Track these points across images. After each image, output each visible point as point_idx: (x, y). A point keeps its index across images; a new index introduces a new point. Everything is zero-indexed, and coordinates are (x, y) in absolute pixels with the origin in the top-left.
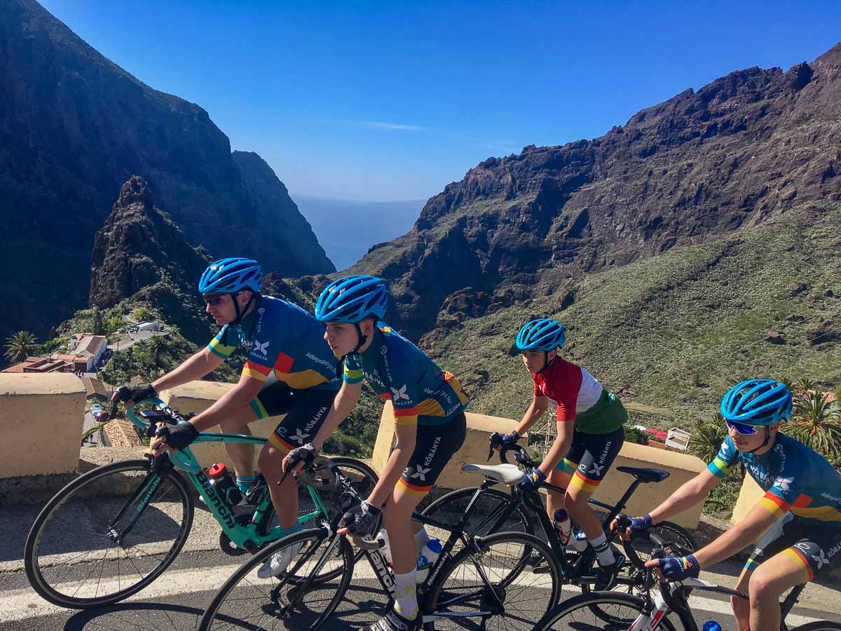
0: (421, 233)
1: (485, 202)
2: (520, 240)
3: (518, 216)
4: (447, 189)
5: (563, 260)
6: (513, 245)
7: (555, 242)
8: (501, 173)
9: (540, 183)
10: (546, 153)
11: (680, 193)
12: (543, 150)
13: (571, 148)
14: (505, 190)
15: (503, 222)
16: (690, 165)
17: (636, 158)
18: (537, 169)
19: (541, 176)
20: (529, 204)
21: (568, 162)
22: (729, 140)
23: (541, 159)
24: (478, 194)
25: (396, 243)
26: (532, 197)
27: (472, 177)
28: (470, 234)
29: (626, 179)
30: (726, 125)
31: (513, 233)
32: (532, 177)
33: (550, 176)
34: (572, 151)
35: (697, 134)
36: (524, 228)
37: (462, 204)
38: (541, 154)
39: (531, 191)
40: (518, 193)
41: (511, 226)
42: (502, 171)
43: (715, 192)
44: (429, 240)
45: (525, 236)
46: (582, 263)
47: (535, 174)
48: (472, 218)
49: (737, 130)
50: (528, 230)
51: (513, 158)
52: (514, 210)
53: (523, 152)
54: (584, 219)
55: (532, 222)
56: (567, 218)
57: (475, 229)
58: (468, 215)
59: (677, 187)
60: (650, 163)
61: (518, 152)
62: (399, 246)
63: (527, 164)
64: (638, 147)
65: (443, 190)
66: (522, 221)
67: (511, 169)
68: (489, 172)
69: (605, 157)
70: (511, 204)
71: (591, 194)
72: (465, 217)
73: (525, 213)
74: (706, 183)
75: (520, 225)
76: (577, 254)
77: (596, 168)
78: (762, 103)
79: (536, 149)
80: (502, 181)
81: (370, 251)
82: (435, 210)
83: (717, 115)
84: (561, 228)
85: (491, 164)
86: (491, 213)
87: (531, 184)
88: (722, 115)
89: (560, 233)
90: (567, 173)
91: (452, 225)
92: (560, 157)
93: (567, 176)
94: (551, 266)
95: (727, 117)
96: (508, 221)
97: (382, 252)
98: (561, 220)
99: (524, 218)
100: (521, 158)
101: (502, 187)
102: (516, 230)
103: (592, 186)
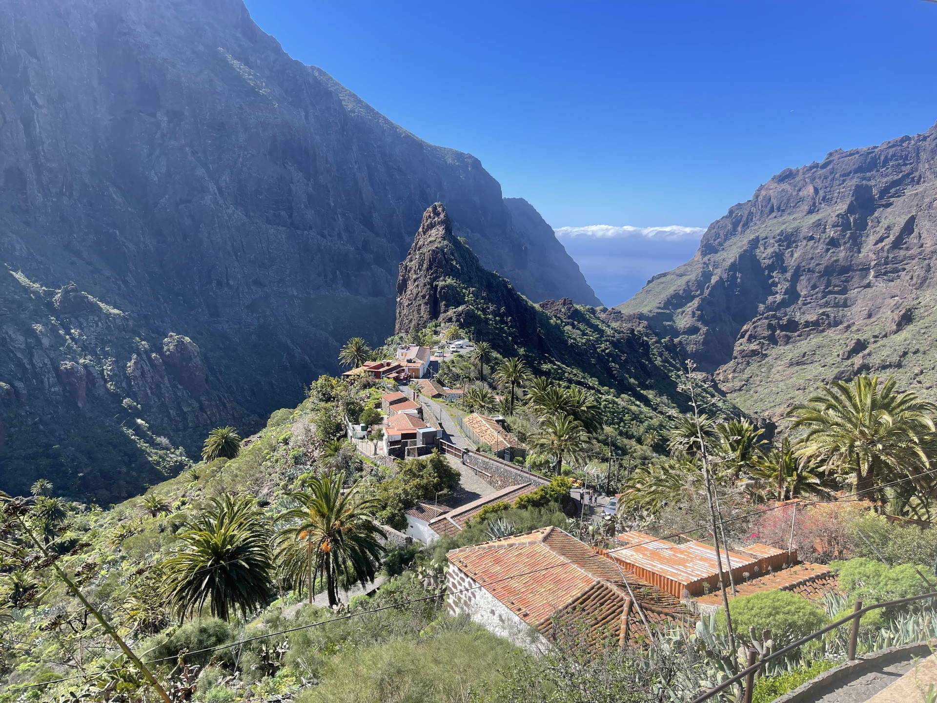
0: (706, 259)
1: (780, 220)
2: (827, 258)
3: (824, 232)
4: (731, 212)
5: (885, 277)
6: (818, 264)
7: (874, 257)
8: (800, 185)
9: (850, 190)
10: (857, 156)
12: (852, 154)
13: (890, 147)
14: (805, 203)
15: (805, 238)
19: (853, 182)
20: (838, 216)
21: (886, 161)
23: (852, 163)
24: (772, 210)
25: (678, 272)
26: (842, 207)
27: (763, 193)
28: (764, 255)
31: (818, 251)
32: (840, 185)
33: (864, 182)
34: (891, 151)
36: (833, 243)
37: (752, 224)
38: (850, 158)
39: (839, 200)
40: (823, 205)
41: (815, 243)
42: (802, 182)
44: (716, 266)
45: (834, 252)
46: (912, 278)
47: (844, 181)
48: (766, 238)
50: (838, 246)
51: (816, 166)
52: (818, 224)
53: (827, 159)
54: (909, 227)
55: (842, 235)
56: (889, 228)
57: (770, 250)
58: (761, 235)
61: (821, 161)
62: (681, 275)
63: (832, 171)
65: (726, 213)
66: (829, 236)
67: (813, 179)
68: (785, 186)
70: (814, 218)
71: (921, 196)
72: (758, 237)
73: (833, 226)
75: (828, 240)
76: (904, 269)
77: (924, 167)
79: (843, 153)
80: (801, 193)
81: (649, 282)
82: (717, 236)
84: (881, 240)
85: (787, 176)
86: (789, 230)
87: (839, 193)
89: (880, 245)
90: (887, 175)
91: (741, 248)
93: (886, 179)
94: (868, 286)
96: (811, 238)
97: (662, 283)
98: (881, 231)
99: (831, 233)
100: (824, 166)
101: (802, 200)
102: (821, 247)
103: (920, 188)
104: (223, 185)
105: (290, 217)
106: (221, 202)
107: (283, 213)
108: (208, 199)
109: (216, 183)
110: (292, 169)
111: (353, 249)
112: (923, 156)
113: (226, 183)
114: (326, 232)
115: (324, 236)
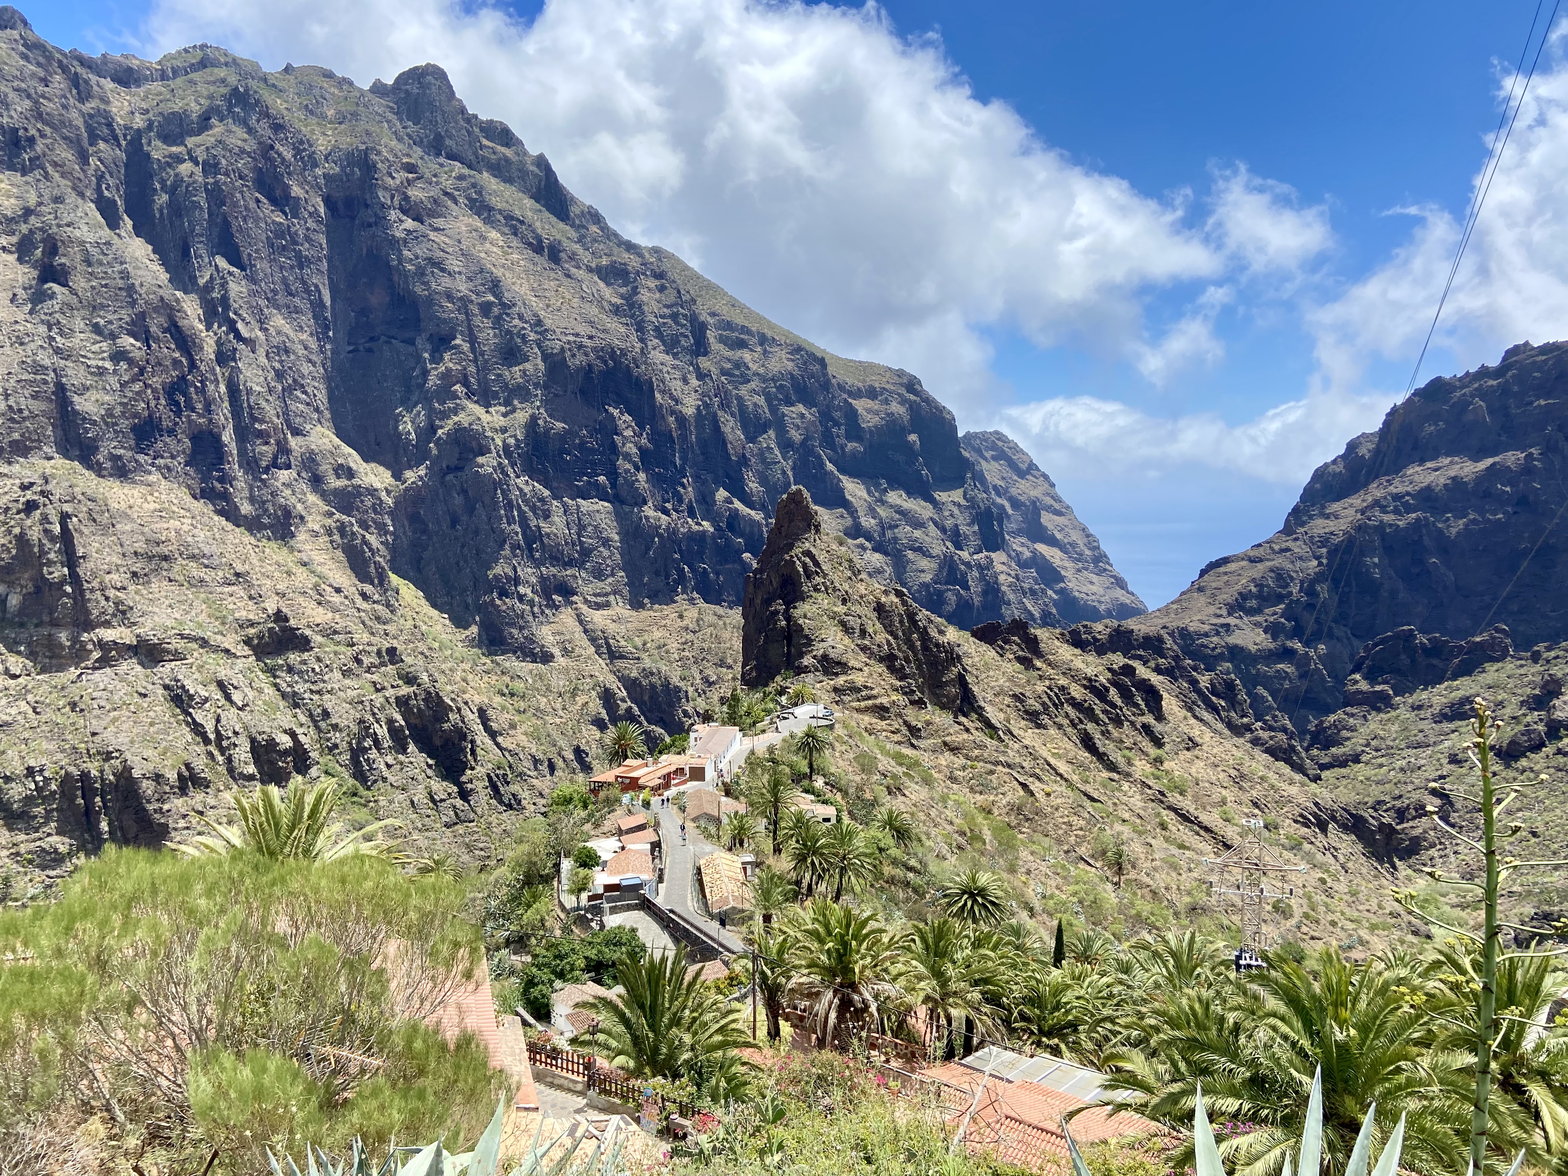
0: (1301, 532)
1: (1431, 464)
4: (1349, 448)
8: (1460, 405)
10: (1555, 354)
12: (1548, 349)
14: (1472, 434)
15: (1474, 495)
24: (1415, 448)
25: (1252, 554)
27: (1399, 420)
28: (1401, 525)
31: (1500, 516)
32: (1530, 403)
37: (1381, 471)
38: (1546, 357)
39: (1531, 429)
40: (1503, 438)
41: (1493, 502)
44: (1319, 544)
48: (1404, 495)
51: (1485, 372)
52: (1495, 471)
53: (1504, 359)
57: (1413, 516)
58: (1397, 491)
61: (1494, 363)
62: (1256, 561)
63: (1517, 381)
65: (1339, 451)
66: (1517, 491)
67: (1483, 394)
68: (1434, 407)
73: (1523, 474)
75: (1514, 498)
79: (1533, 349)
80: (1463, 419)
81: (1203, 573)
82: (1327, 487)
85: (1437, 390)
86: (1443, 482)
96: (1484, 494)
97: (1226, 573)
100: (1502, 371)
101: (1466, 429)
102: (1504, 509)
105: (614, 485)
106: (508, 468)
107: (602, 478)
108: (487, 463)
110: (616, 412)
111: (712, 530)
113: (517, 440)
114: (669, 506)
115: (666, 512)
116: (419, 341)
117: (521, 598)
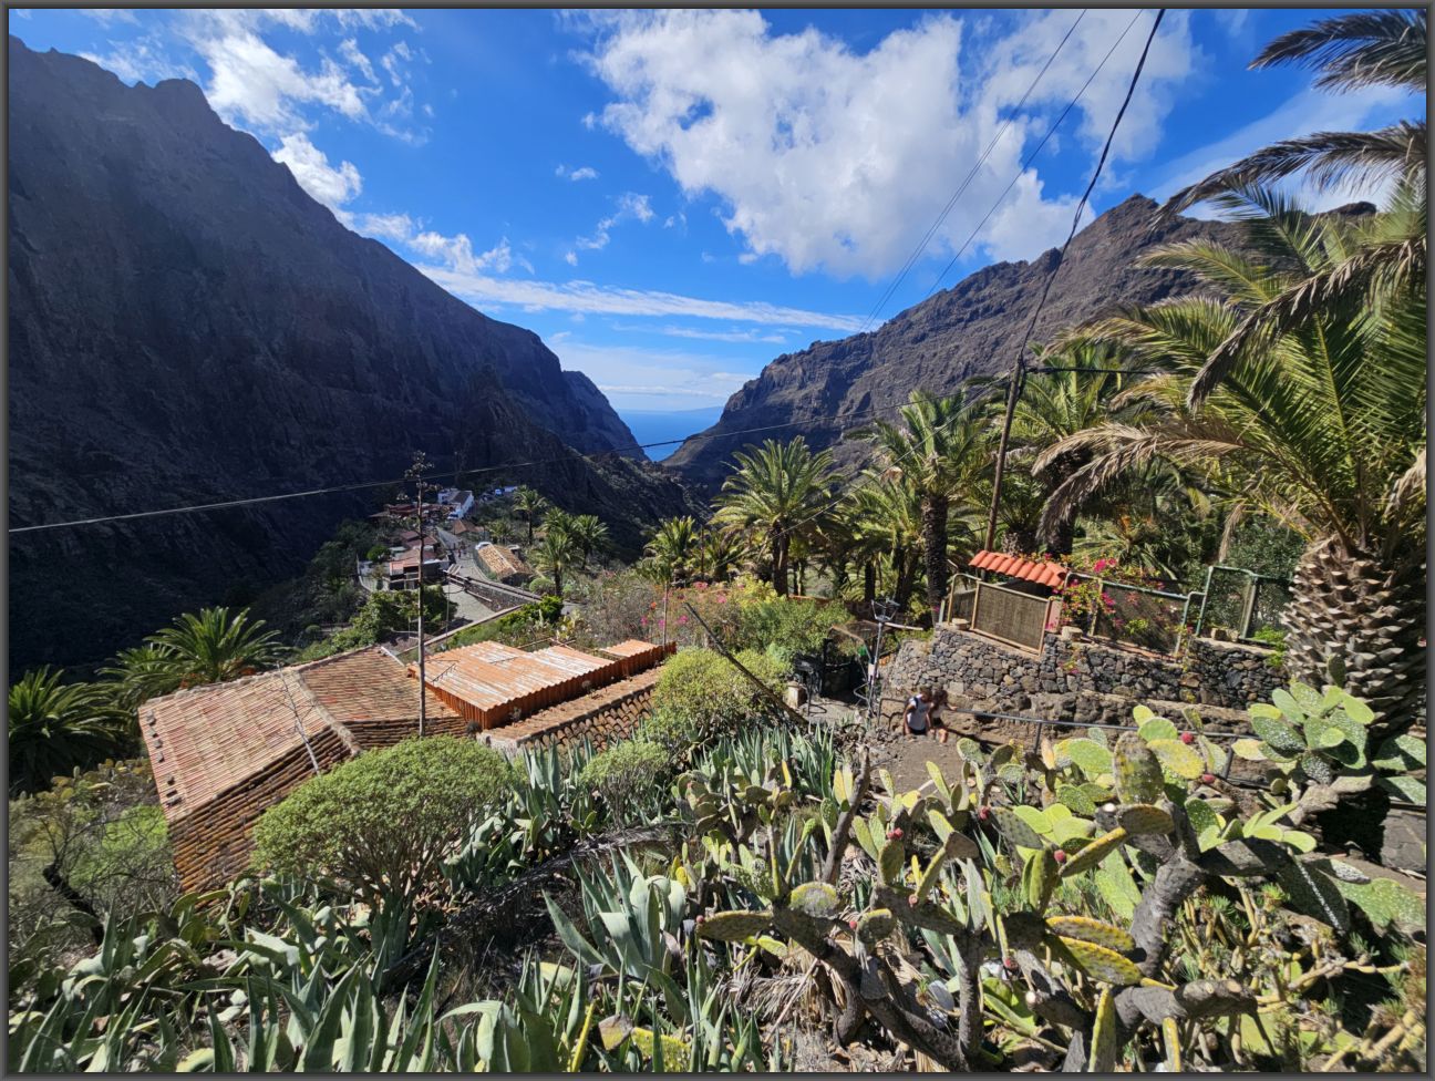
0: (727, 423)
1: (780, 393)
2: (812, 423)
3: (810, 403)
4: (745, 386)
5: (851, 437)
7: (843, 422)
8: (793, 367)
9: (827, 372)
10: (830, 346)
11: (949, 372)
12: (827, 344)
13: (852, 341)
14: (797, 381)
15: (797, 408)
16: (957, 347)
17: (909, 345)
18: (824, 361)
19: (828, 366)
20: (819, 391)
21: (850, 352)
22: (991, 321)
23: (827, 352)
24: (773, 387)
25: (708, 432)
26: (821, 385)
27: (767, 372)
29: (902, 363)
30: (987, 309)
31: (806, 417)
32: (820, 368)
33: (835, 366)
34: (853, 343)
35: (960, 320)
36: (816, 412)
38: (826, 348)
39: (819, 379)
40: (808, 383)
41: (804, 411)
42: (794, 365)
43: (981, 368)
45: (816, 419)
47: (823, 365)
49: (997, 312)
50: (820, 414)
51: (802, 353)
52: (807, 398)
53: (810, 347)
54: (866, 400)
55: (822, 406)
56: (852, 402)
59: (946, 366)
60: (921, 348)
61: (806, 349)
62: (708, 436)
63: (815, 357)
64: (911, 334)
65: (741, 388)
66: (813, 407)
67: (801, 363)
68: (782, 367)
69: (882, 346)
70: (803, 392)
71: (872, 378)
73: (816, 399)
74: (972, 361)
75: (812, 410)
77: (875, 356)
78: (1017, 288)
79: (821, 343)
80: (793, 374)
81: (684, 442)
82: (735, 405)
83: (978, 301)
84: (848, 410)
85: (783, 360)
86: (786, 401)
87: (820, 374)
88: (983, 300)
89: (847, 414)
90: (850, 362)
92: (843, 349)
93: (850, 365)
94: (840, 444)
95: (987, 302)
96: (801, 408)
97: (694, 442)
98: (848, 403)
99: (815, 404)
100: (809, 352)
101: (794, 378)
102: (808, 414)
103: (873, 372)
104: (276, 347)
105: (353, 380)
106: (275, 363)
107: (345, 377)
108: (259, 360)
109: (269, 345)
110: (352, 334)
111: (420, 411)
112: (875, 349)
113: (280, 345)
114: (391, 395)
115: (388, 398)
116: (196, 273)
117: (292, 447)
